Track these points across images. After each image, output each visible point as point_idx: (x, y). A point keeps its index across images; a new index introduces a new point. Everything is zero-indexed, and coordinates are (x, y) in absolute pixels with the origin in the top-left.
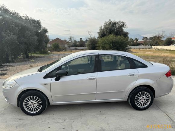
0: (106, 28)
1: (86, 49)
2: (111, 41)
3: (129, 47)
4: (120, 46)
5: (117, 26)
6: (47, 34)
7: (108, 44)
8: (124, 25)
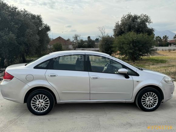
0: (124, 24)
1: (98, 51)
2: (131, 40)
3: (155, 48)
4: (142, 46)
5: (139, 20)
6: (48, 32)
7: (127, 44)
8: (147, 20)
